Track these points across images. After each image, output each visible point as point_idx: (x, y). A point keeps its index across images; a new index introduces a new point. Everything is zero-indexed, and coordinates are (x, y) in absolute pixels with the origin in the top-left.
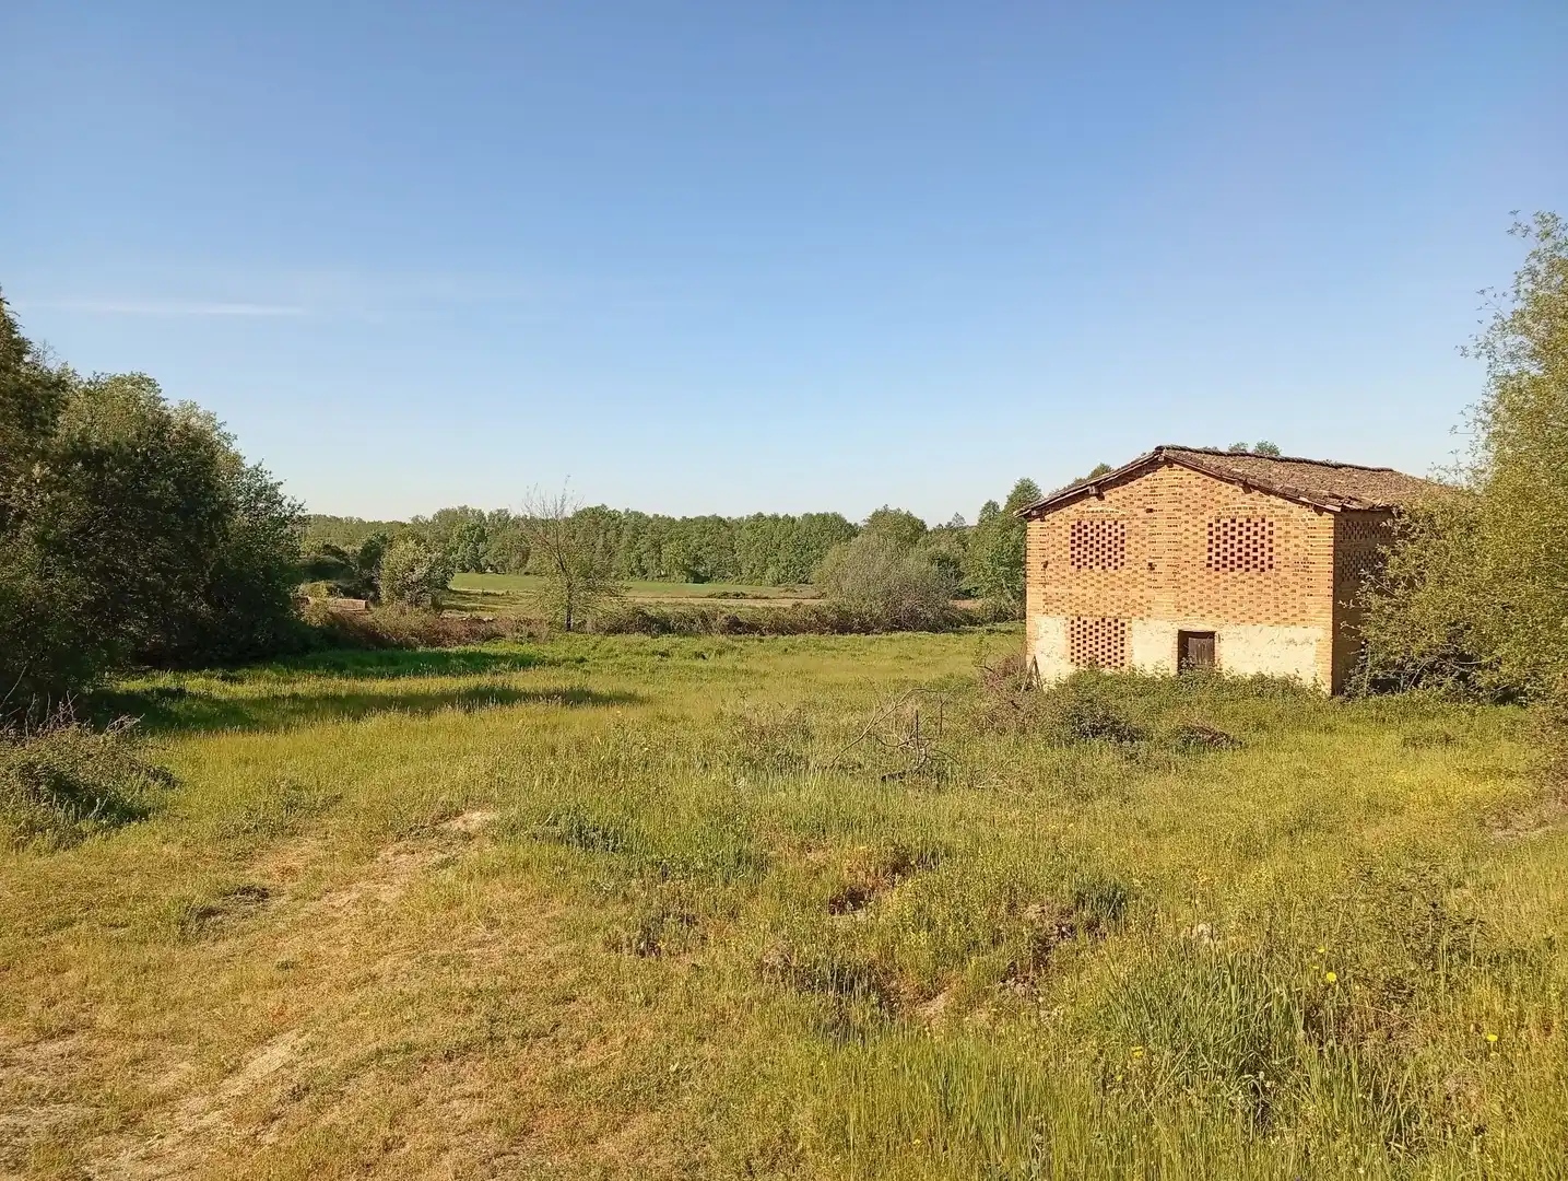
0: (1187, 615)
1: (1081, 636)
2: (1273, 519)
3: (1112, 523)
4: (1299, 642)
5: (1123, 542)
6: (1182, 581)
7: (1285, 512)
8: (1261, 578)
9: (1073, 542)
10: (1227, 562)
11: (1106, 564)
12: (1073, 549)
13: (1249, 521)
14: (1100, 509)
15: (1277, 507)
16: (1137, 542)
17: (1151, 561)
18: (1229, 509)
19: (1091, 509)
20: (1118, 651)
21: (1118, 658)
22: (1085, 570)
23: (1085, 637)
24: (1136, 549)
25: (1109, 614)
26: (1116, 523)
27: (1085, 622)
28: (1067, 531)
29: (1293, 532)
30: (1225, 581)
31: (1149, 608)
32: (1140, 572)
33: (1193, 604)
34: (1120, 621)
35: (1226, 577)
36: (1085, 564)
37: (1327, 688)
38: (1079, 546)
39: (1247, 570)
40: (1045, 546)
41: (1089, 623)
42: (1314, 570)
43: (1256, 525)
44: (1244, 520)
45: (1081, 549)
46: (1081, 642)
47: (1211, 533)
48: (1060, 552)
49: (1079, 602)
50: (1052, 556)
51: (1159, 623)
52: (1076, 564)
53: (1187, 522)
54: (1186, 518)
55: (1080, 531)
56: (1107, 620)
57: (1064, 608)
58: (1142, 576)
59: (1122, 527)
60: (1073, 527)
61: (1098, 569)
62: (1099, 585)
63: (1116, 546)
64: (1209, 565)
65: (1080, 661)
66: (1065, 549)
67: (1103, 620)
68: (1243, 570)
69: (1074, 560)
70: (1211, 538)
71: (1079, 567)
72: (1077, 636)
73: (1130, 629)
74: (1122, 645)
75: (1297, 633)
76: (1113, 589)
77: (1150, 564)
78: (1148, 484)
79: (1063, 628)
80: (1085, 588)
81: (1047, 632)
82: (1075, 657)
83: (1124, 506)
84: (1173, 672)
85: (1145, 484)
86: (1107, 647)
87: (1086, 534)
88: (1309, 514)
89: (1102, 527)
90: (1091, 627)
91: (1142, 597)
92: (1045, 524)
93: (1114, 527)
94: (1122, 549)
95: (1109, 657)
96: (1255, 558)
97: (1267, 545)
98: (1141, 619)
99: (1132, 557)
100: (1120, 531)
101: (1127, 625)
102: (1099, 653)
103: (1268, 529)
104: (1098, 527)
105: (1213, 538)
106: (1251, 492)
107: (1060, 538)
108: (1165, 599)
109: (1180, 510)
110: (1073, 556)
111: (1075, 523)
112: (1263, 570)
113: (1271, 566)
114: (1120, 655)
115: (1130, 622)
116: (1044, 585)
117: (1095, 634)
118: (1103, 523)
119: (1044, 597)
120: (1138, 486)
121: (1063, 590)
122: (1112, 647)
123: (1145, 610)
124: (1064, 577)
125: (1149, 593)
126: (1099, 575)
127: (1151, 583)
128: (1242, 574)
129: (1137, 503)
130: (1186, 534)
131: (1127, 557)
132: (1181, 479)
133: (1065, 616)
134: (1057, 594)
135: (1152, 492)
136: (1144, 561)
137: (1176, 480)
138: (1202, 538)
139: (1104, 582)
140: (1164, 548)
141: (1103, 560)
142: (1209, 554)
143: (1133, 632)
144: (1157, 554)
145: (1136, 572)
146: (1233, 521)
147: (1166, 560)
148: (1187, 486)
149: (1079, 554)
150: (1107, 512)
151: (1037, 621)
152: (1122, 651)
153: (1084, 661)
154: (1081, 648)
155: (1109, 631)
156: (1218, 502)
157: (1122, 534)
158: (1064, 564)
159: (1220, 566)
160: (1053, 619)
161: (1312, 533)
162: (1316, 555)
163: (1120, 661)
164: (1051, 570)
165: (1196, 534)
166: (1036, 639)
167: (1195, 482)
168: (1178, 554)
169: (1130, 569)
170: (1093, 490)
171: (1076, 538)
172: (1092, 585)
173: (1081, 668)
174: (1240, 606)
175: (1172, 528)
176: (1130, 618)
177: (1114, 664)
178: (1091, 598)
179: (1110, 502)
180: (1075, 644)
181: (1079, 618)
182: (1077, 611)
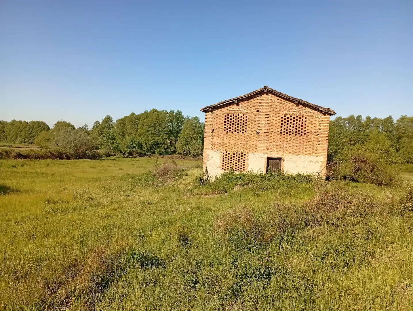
0: (271, 151)
2: (307, 116)
4: (314, 162)
5: (246, 123)
6: (270, 138)
7: (312, 114)
8: (301, 138)
9: (225, 122)
10: (288, 132)
11: (239, 131)
12: (225, 125)
13: (297, 117)
14: (237, 109)
15: (309, 112)
16: (252, 123)
17: (258, 130)
18: (290, 112)
19: (233, 109)
20: (242, 165)
21: (242, 167)
22: (230, 133)
23: (228, 159)
24: (252, 126)
25: (239, 150)
26: (244, 115)
27: (229, 154)
28: (222, 118)
29: (314, 122)
30: (287, 139)
32: (253, 135)
33: (274, 147)
34: (244, 153)
35: (287, 137)
36: (230, 131)
39: (296, 135)
40: (213, 123)
41: (230, 154)
42: (321, 136)
43: (300, 118)
44: (295, 116)
45: (229, 125)
46: (227, 161)
48: (220, 126)
49: (227, 146)
50: (216, 127)
51: (259, 154)
53: (273, 116)
54: (273, 114)
55: (228, 118)
56: (238, 153)
57: (220, 148)
59: (246, 117)
60: (225, 116)
61: (235, 133)
62: (236, 139)
63: (243, 124)
64: (281, 133)
65: (226, 169)
66: (222, 125)
67: (237, 153)
68: (294, 135)
69: (226, 129)
70: (282, 122)
71: (227, 132)
72: (225, 159)
73: (247, 156)
74: (244, 162)
75: (314, 158)
76: (241, 141)
77: (257, 132)
78: (258, 101)
79: (220, 156)
80: (230, 140)
81: (212, 157)
82: (224, 167)
83: (248, 109)
84: (264, 173)
85: (256, 100)
86: (238, 163)
87: (231, 119)
88: (320, 115)
89: (238, 117)
90: (231, 155)
91: (253, 144)
92: (213, 114)
93: (243, 117)
94: (246, 126)
95: (239, 167)
96: (299, 131)
97: (304, 126)
98: (253, 152)
99: (250, 129)
100: (245, 118)
101: (246, 155)
102: (234, 165)
103: (304, 120)
104: (236, 116)
105: (283, 122)
106: (299, 106)
107: (220, 120)
108: (262, 145)
109: (270, 111)
110: (225, 127)
111: (227, 115)
112: (302, 135)
113: (305, 134)
115: (248, 154)
116: (212, 138)
117: (233, 158)
118: (238, 115)
119: (211, 143)
120: (253, 102)
121: (220, 141)
122: (240, 163)
123: (255, 149)
124: (221, 136)
125: (256, 142)
126: (236, 135)
127: (257, 139)
128: (294, 136)
129: (253, 108)
130: (272, 121)
131: (248, 129)
132: (271, 99)
133: (221, 151)
134: (217, 142)
135: (259, 104)
136: (255, 130)
137: (269, 100)
138: (279, 122)
139: (238, 138)
140: (263, 126)
141: (238, 129)
142: (281, 129)
143: (249, 158)
144: (260, 128)
145: (251, 135)
146: (291, 116)
147: (264, 130)
148: (273, 102)
149: (227, 127)
150: (240, 111)
151: (208, 153)
152: (244, 165)
153: (228, 169)
154: (227, 164)
155: (239, 157)
156: (285, 109)
157: (246, 120)
158: (221, 130)
159: (285, 133)
160: (215, 152)
161: (321, 122)
162: (323, 130)
163: (243, 169)
164: (215, 133)
165: (276, 121)
166: (208, 160)
167: (277, 101)
168: (269, 128)
169: (249, 133)
170: (236, 101)
171: (226, 120)
172: (233, 139)
173: (226, 171)
174: (292, 148)
175: (267, 118)
176: (248, 152)
177: (240, 170)
178: (232, 144)
179: (242, 107)
180: (224, 162)
181: (226, 152)
182: (226, 149)
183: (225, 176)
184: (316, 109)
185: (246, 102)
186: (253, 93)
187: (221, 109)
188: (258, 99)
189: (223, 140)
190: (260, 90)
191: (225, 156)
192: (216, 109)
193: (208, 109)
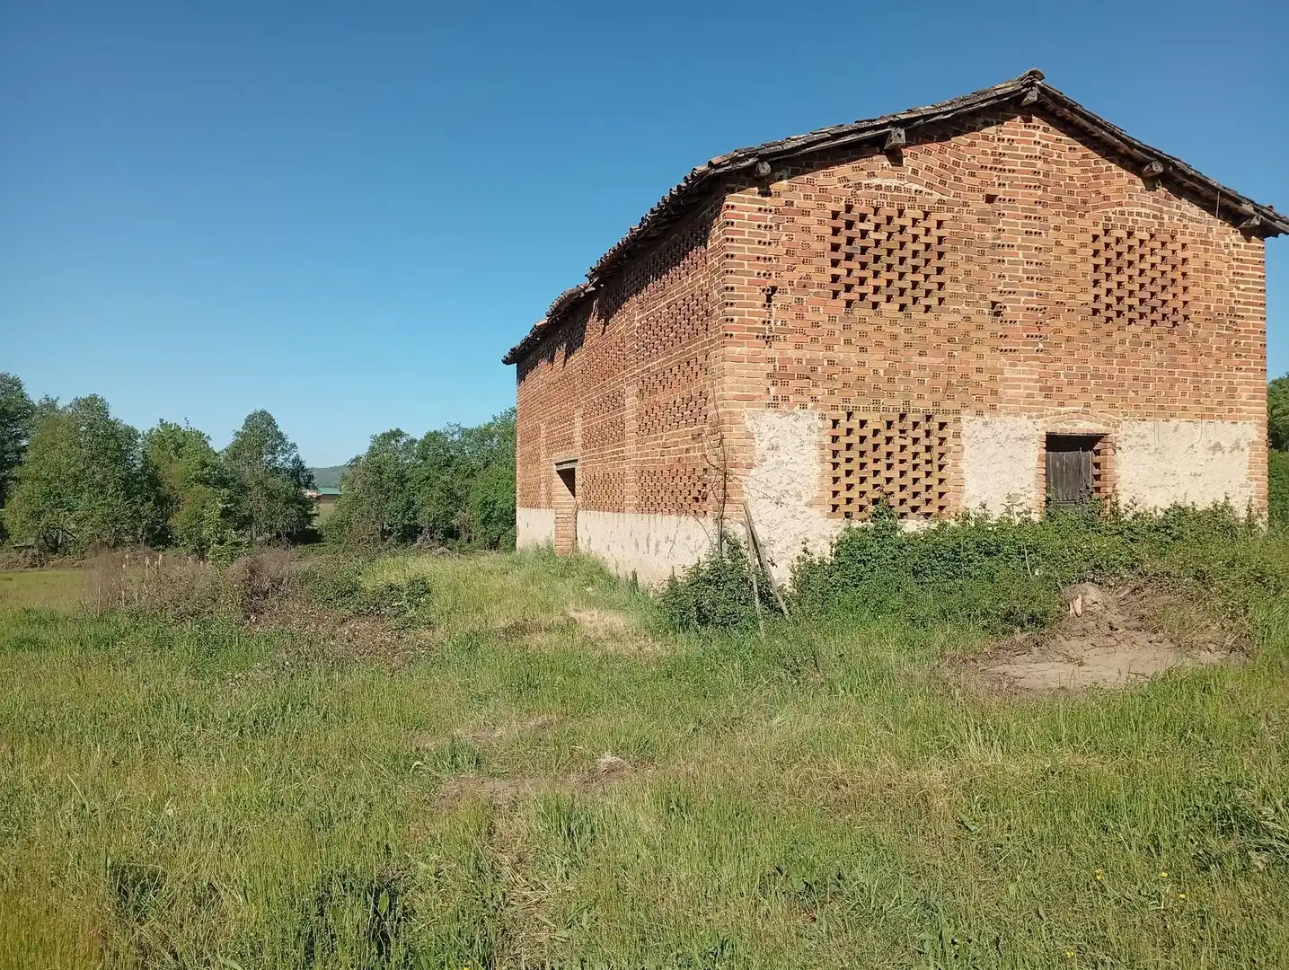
0: (1061, 404)
1: (854, 454)
2: (1187, 239)
3: (919, 214)
4: (1227, 445)
5: (941, 256)
6: (1054, 338)
7: (1202, 229)
8: (1175, 339)
11: (907, 299)
12: (835, 263)
13: (1154, 238)
14: (894, 182)
15: (1191, 220)
16: (969, 259)
17: (993, 297)
18: (1122, 213)
19: (876, 181)
20: (933, 481)
21: (933, 494)
22: (860, 311)
23: (863, 454)
24: (968, 273)
25: (917, 404)
26: (927, 216)
27: (864, 424)
28: (820, 222)
29: (1217, 265)
30: (1122, 342)
32: (976, 319)
33: (1070, 383)
34: (938, 418)
35: (1122, 335)
36: (863, 297)
38: (849, 257)
39: (1153, 324)
40: (770, 251)
41: (871, 426)
42: (1242, 329)
43: (1164, 245)
44: (1145, 236)
45: (854, 265)
46: (854, 466)
47: (1096, 253)
49: (851, 378)
50: (787, 276)
51: (1011, 420)
52: (843, 295)
53: (1057, 228)
54: (1058, 221)
55: (850, 225)
56: (911, 418)
57: (814, 391)
58: (980, 327)
59: (940, 225)
60: (835, 215)
61: (890, 309)
62: (894, 344)
63: (927, 263)
64: (1095, 313)
65: (853, 508)
66: (818, 262)
67: (903, 418)
69: (840, 287)
70: (1097, 261)
71: (850, 303)
72: (844, 454)
73: (957, 435)
74: (941, 468)
75: (1223, 432)
76: (922, 354)
77: (994, 304)
78: (988, 146)
79: (815, 437)
80: (863, 350)
81: (774, 448)
82: (841, 500)
83: (943, 183)
84: (1036, 518)
85: (983, 145)
86: (911, 474)
87: (864, 234)
88: (1233, 237)
90: (876, 432)
91: (979, 370)
92: (769, 202)
93: (923, 224)
95: (916, 495)
96: (1164, 303)
97: (1180, 282)
98: (980, 413)
99: (961, 288)
100: (935, 233)
101: (951, 429)
103: (1180, 254)
104: (889, 219)
106: (1154, 189)
107: (808, 239)
108: (1020, 375)
109: (1045, 205)
110: (835, 279)
111: (841, 207)
112: (1175, 325)
113: (1186, 318)
114: (937, 489)
115: (957, 420)
116: (768, 340)
117: (884, 449)
119: (769, 368)
120: (971, 148)
121: (815, 352)
123: (988, 400)
124: (816, 325)
125: (991, 361)
126: (893, 322)
127: (997, 342)
128: (1147, 331)
129: (967, 180)
130: (1056, 251)
131: (949, 286)
132: (1046, 146)
133: (819, 411)
134: (799, 361)
135: (996, 161)
136: (984, 297)
137: (1038, 148)
138: (1084, 260)
139: (904, 338)
140: (1020, 273)
141: (902, 291)
142: (1096, 291)
143: (964, 441)
144: (1006, 285)
145: (967, 319)
146: (1130, 234)
147: (1023, 299)
148: (1056, 162)
149: (848, 275)
150: (909, 190)
151: (749, 424)
152: (941, 481)
153: (861, 508)
154: (854, 479)
155: (915, 441)
156: (1106, 198)
157: (940, 240)
158: (816, 294)
159: (1113, 314)
160: (791, 418)
161: (1238, 267)
162: (1245, 304)
163: (937, 503)
164: (785, 308)
165: (1073, 252)
166: (750, 466)
167: (1068, 156)
168: (1043, 286)
169: (956, 311)
170: (899, 135)
171: (841, 240)
172: (880, 344)
173: (856, 524)
174: (1146, 387)
175: (1033, 237)
176: (958, 412)
177: (924, 509)
178: (876, 372)
179: (915, 172)
180: (841, 472)
181: (849, 415)
182: (847, 400)
183: (848, 548)
184: (1227, 208)
185: (935, 146)
186: (982, 102)
187: (808, 176)
188: (986, 138)
189: (829, 348)
190: (1010, 89)
191: (844, 440)
192: (784, 173)
193: (751, 161)
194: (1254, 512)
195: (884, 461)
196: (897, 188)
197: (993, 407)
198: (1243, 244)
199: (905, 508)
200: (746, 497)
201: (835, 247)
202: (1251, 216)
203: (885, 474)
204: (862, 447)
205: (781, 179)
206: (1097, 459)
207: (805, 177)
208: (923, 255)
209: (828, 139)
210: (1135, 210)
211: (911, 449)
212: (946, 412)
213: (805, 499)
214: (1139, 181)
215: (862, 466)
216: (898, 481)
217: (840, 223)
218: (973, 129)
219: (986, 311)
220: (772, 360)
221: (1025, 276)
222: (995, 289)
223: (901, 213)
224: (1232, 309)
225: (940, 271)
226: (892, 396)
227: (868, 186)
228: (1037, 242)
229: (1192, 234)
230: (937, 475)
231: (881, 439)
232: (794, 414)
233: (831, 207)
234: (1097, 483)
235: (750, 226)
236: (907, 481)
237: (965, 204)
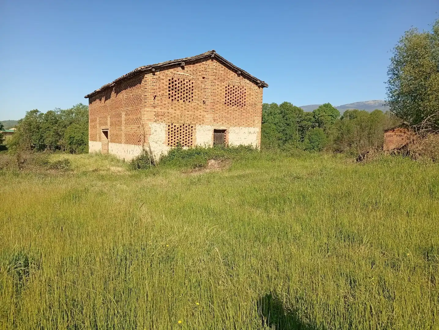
0: (217, 123)
1: (173, 133)
2: (246, 88)
4: (252, 132)
5: (193, 90)
6: (216, 109)
7: (249, 86)
8: (242, 110)
10: (232, 103)
12: (169, 91)
14: (182, 73)
15: (247, 84)
16: (199, 91)
18: (232, 82)
19: (178, 73)
20: (190, 139)
22: (175, 102)
23: (175, 133)
24: (198, 94)
25: (187, 122)
26: (190, 81)
27: (175, 126)
28: (166, 82)
29: (252, 94)
30: (231, 110)
31: (203, 120)
32: (200, 104)
33: (219, 118)
34: (191, 125)
35: (231, 108)
36: (175, 99)
37: (259, 148)
38: (172, 90)
39: (238, 106)
40: (155, 88)
41: (177, 127)
42: (257, 108)
43: (241, 89)
44: (237, 87)
46: (173, 135)
47: (226, 91)
48: (164, 92)
49: (173, 116)
50: (159, 93)
51: (207, 126)
52: (171, 98)
53: (218, 85)
55: (173, 83)
56: (185, 125)
57: (165, 119)
58: (200, 106)
59: (193, 83)
60: (169, 80)
61: (181, 101)
62: (182, 109)
63: (189, 92)
64: (225, 103)
66: (166, 90)
68: (236, 106)
69: (170, 96)
71: (172, 100)
72: (171, 133)
73: (195, 129)
75: (252, 129)
76: (188, 111)
77: (204, 101)
79: (164, 129)
80: (175, 110)
81: (156, 131)
82: (170, 143)
83: (193, 74)
84: (211, 147)
85: (202, 66)
86: (185, 137)
87: (176, 85)
88: (256, 87)
89: (183, 82)
91: (200, 115)
92: (155, 77)
93: (189, 83)
95: (186, 142)
96: (240, 102)
97: (244, 97)
98: (200, 125)
99: (197, 97)
100: (191, 85)
102: (181, 140)
103: (244, 91)
104: (181, 82)
106: (240, 76)
107: (163, 85)
108: (209, 117)
109: (215, 80)
110: (169, 94)
112: (242, 107)
113: (245, 105)
114: (191, 140)
115: (195, 126)
116: (155, 107)
117: (179, 132)
119: (155, 113)
120: (199, 66)
121: (165, 110)
122: (187, 137)
123: (202, 122)
124: (165, 104)
125: (203, 113)
126: (182, 104)
127: (204, 109)
128: (236, 108)
129: (199, 74)
130: (217, 90)
131: (194, 97)
132: (216, 66)
133: (166, 123)
134: (161, 112)
135: (205, 70)
136: (202, 100)
137: (215, 67)
138: (223, 92)
139: (184, 108)
140: (210, 95)
141: (184, 98)
142: (226, 99)
143: (196, 130)
144: (206, 97)
145: (198, 104)
146: (234, 87)
147: (210, 100)
148: (218, 70)
149: (172, 94)
150: (186, 75)
151: (150, 126)
152: (192, 139)
153: (174, 144)
154: (173, 138)
155: (186, 130)
156: (229, 78)
157: (193, 87)
158: (165, 97)
159: (229, 104)
160: (159, 124)
161: (257, 94)
162: (258, 102)
163: (190, 143)
164: (158, 100)
165: (221, 90)
166: (150, 135)
167: (221, 69)
168: (214, 98)
169: (195, 102)
170: (183, 64)
171: (171, 86)
172: (179, 109)
173: (173, 148)
174: (235, 120)
175: (213, 86)
176: (195, 124)
177: (188, 145)
178: (178, 115)
179: (187, 71)
180: (170, 136)
181: (172, 124)
182: (172, 121)
183: (171, 153)
184: (254, 81)
185: (192, 66)
186: (202, 57)
187: (164, 71)
188: (203, 64)
189: (168, 109)
190: (208, 54)
191: (171, 130)
192: (158, 70)
193: (150, 68)
194: (257, 147)
195: (179, 134)
196: (183, 75)
197: (203, 123)
198: (258, 89)
199: (184, 144)
200: (149, 141)
201: (169, 87)
202: (260, 83)
203: (180, 137)
204: (175, 131)
205: (157, 72)
206: (225, 135)
207: (163, 71)
208: (189, 90)
209: (167, 64)
210: (235, 81)
211: (185, 132)
212: (193, 124)
213: (162, 142)
214: (236, 75)
215: (175, 135)
216: (182, 139)
217: (171, 82)
218: (200, 62)
219: (202, 102)
220: (155, 112)
221: (211, 95)
222: (204, 98)
223: (184, 80)
224: (255, 103)
225: (192, 93)
226: (181, 120)
227: (177, 74)
228: (214, 88)
229: (247, 87)
230: (191, 137)
231: (179, 129)
232: (160, 124)
233: (169, 78)
234: (225, 140)
235: (150, 82)
236: (184, 139)
237: (198, 79)
